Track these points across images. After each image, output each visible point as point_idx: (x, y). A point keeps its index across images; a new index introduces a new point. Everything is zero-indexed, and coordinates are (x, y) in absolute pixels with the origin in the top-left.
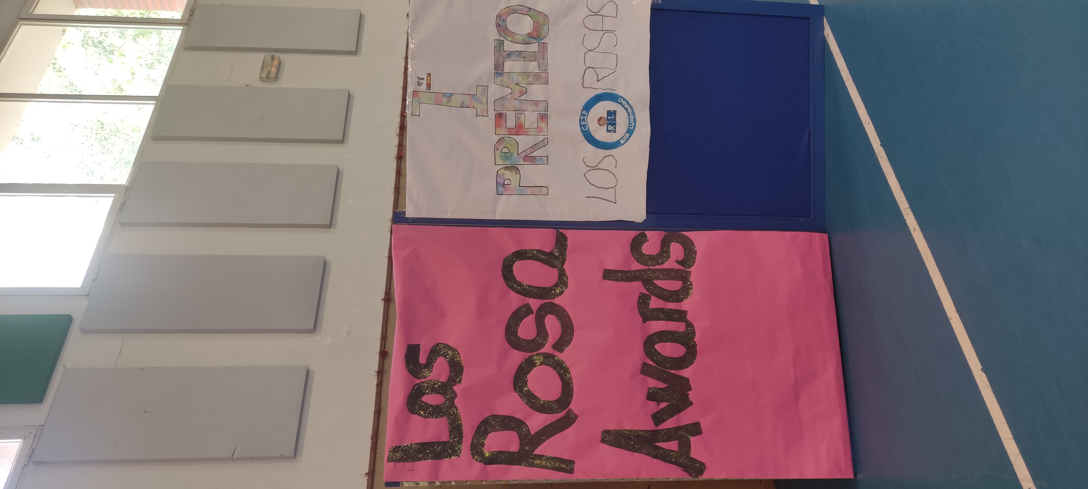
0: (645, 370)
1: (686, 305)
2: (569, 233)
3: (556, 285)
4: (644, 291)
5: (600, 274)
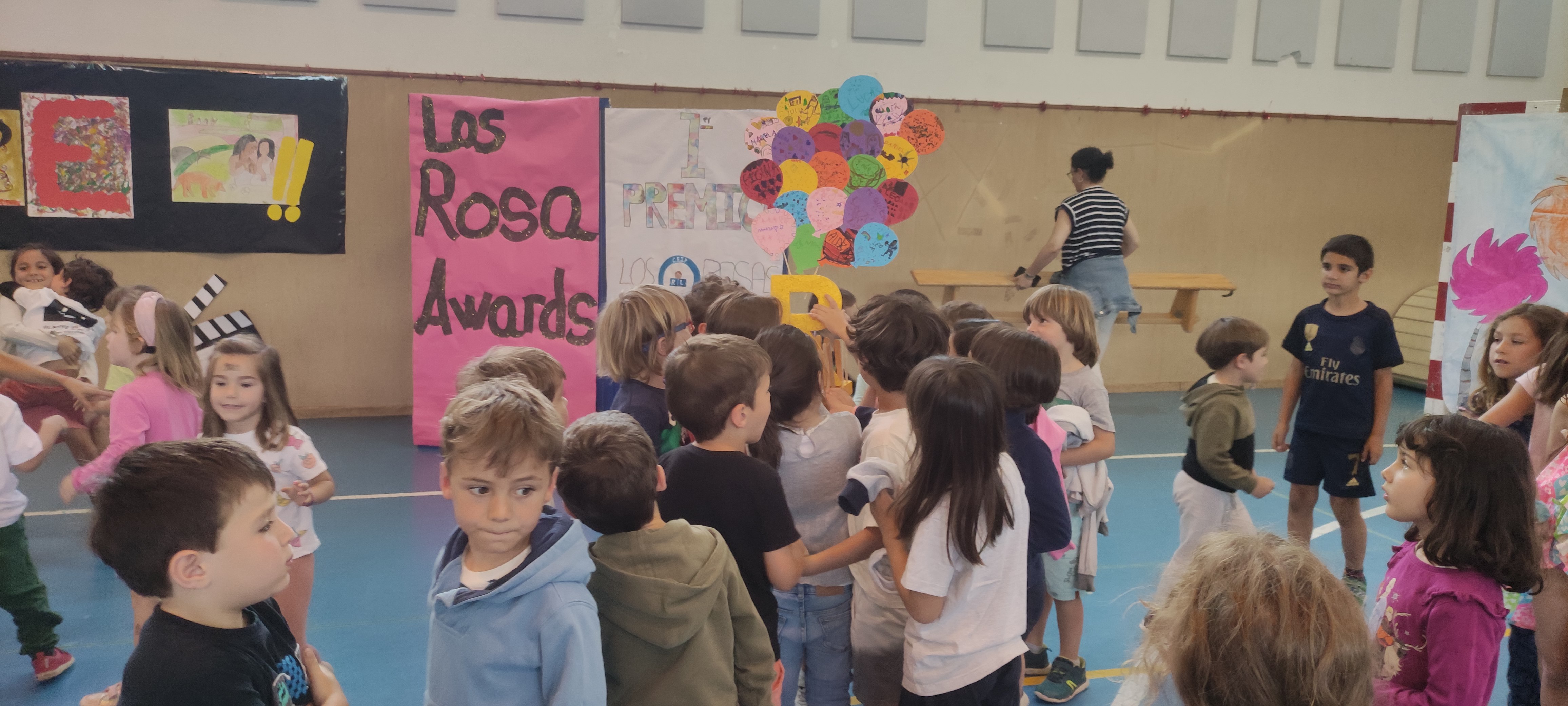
0: (487, 296)
1: (537, 333)
2: (595, 243)
3: (551, 230)
4: (547, 300)
5: (560, 266)
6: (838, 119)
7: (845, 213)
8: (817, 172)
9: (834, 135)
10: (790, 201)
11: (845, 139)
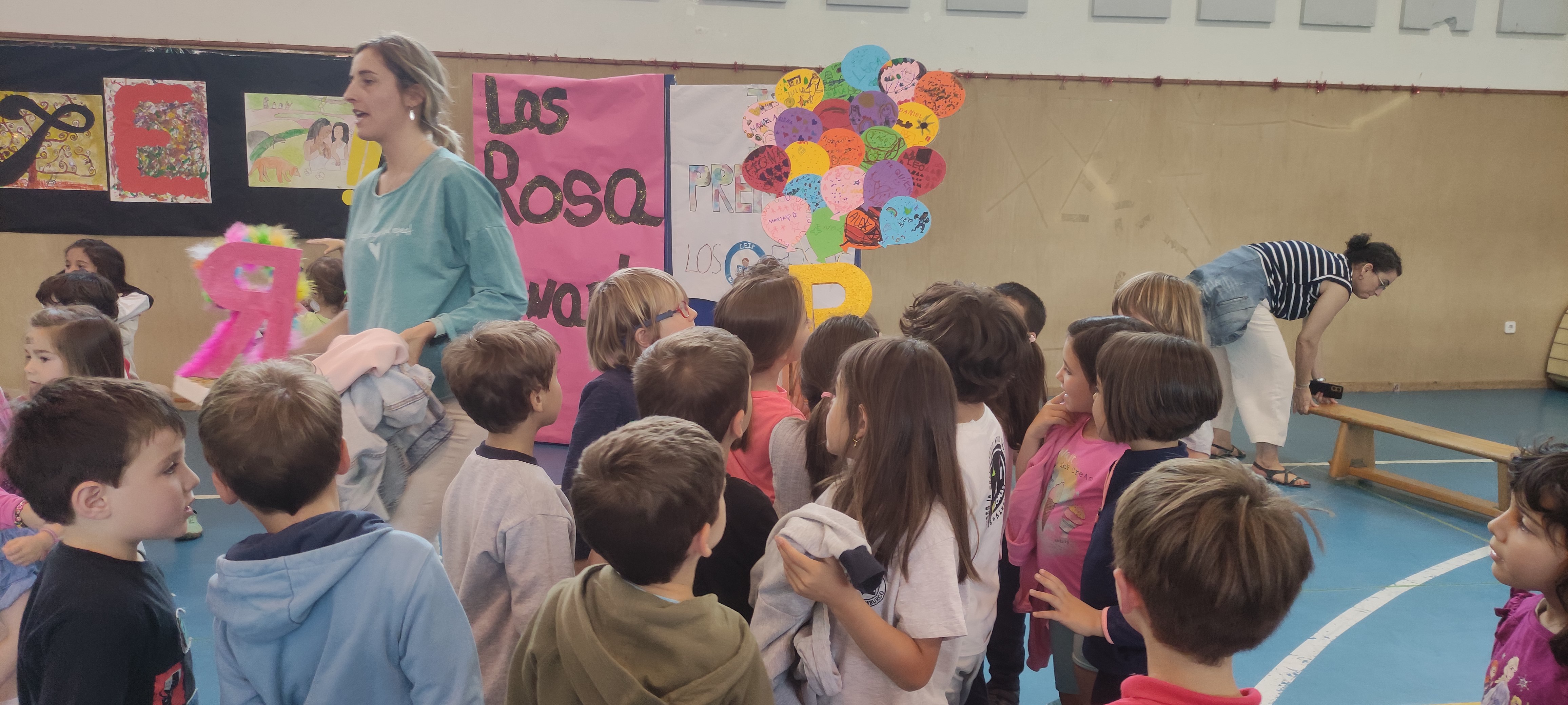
6: (844, 94)
7: (864, 190)
8: (828, 152)
9: (843, 111)
10: (801, 186)
11: (854, 113)
